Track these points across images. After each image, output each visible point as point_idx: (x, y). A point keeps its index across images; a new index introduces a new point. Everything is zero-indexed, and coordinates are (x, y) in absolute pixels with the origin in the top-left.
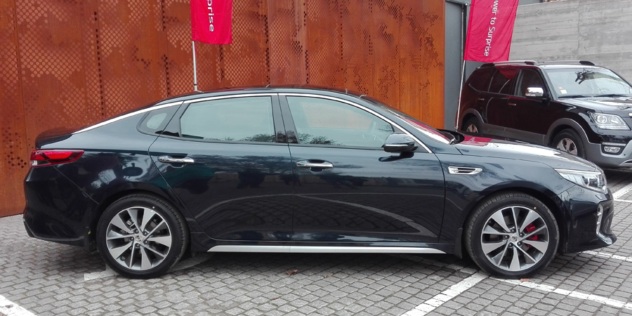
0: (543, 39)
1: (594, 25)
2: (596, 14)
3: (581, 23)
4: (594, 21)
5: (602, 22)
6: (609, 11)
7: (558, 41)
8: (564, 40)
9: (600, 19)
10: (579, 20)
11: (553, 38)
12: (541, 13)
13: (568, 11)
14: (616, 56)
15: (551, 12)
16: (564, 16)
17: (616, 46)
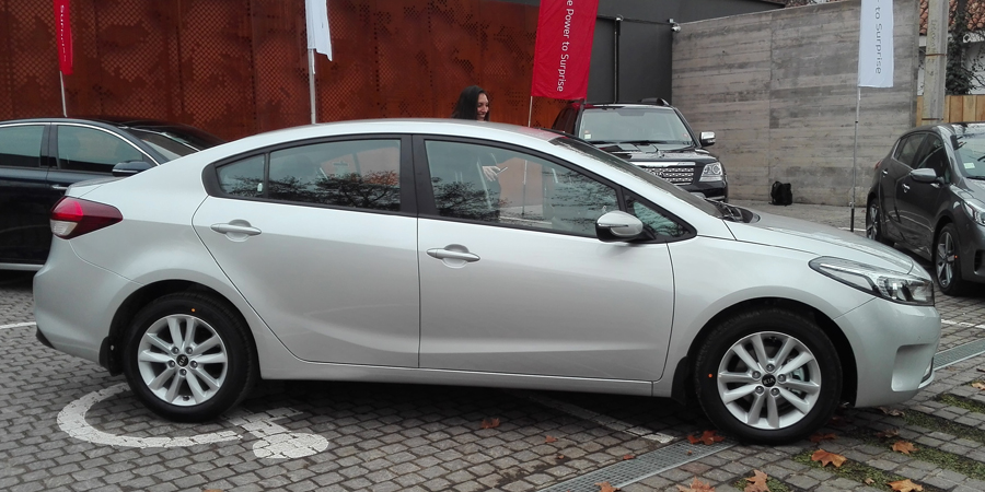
0: (730, 67)
1: (790, 47)
2: (792, 33)
3: (774, 45)
4: (789, 42)
5: (799, 44)
6: (806, 29)
7: (748, 70)
8: (754, 69)
9: (796, 39)
10: (772, 41)
11: (742, 66)
12: (729, 31)
13: (759, 29)
14: (814, 91)
15: (740, 30)
16: (755, 34)
17: (814, 77)
